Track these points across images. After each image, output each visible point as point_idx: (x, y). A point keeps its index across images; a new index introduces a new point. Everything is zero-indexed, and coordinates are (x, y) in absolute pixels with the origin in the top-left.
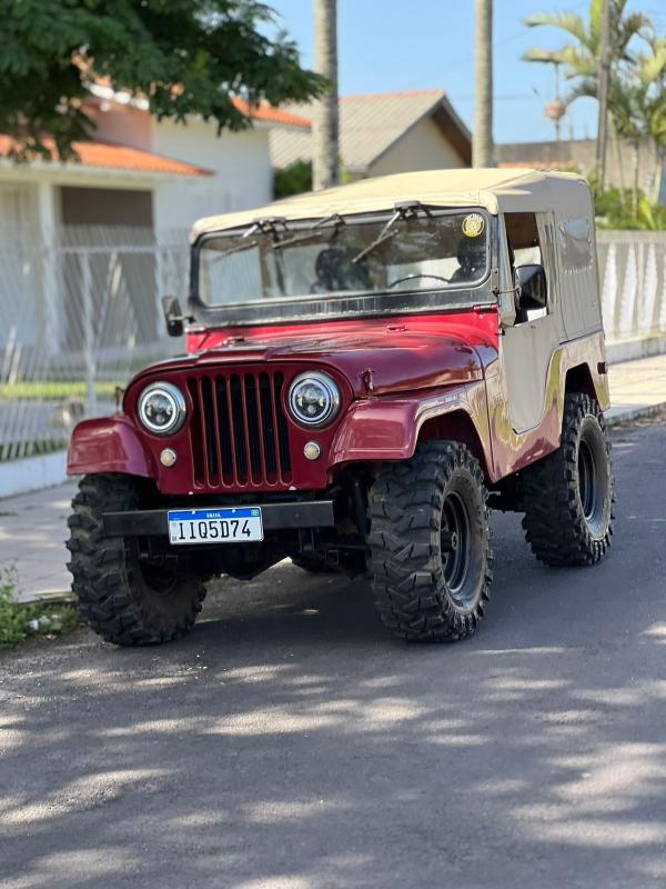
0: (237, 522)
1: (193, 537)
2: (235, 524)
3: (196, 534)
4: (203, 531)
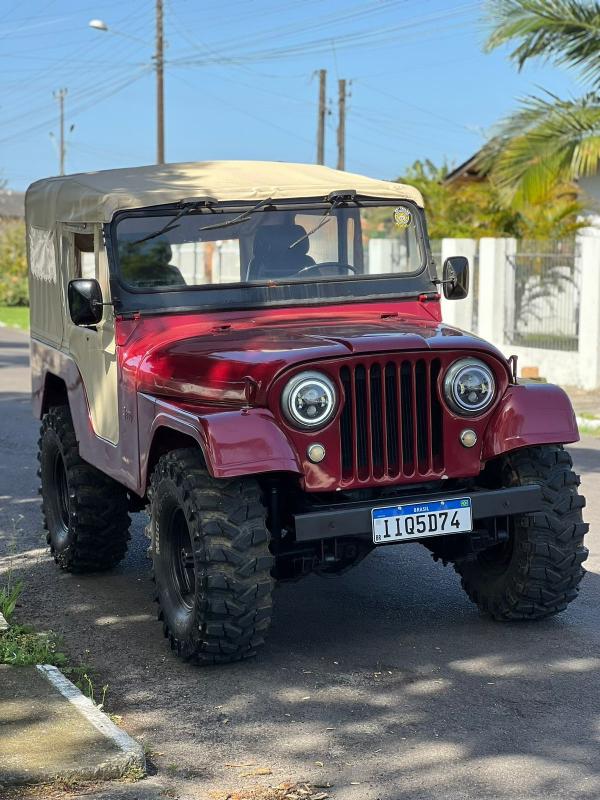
0: (446, 514)
1: (399, 534)
2: (443, 517)
3: (403, 530)
4: (410, 526)
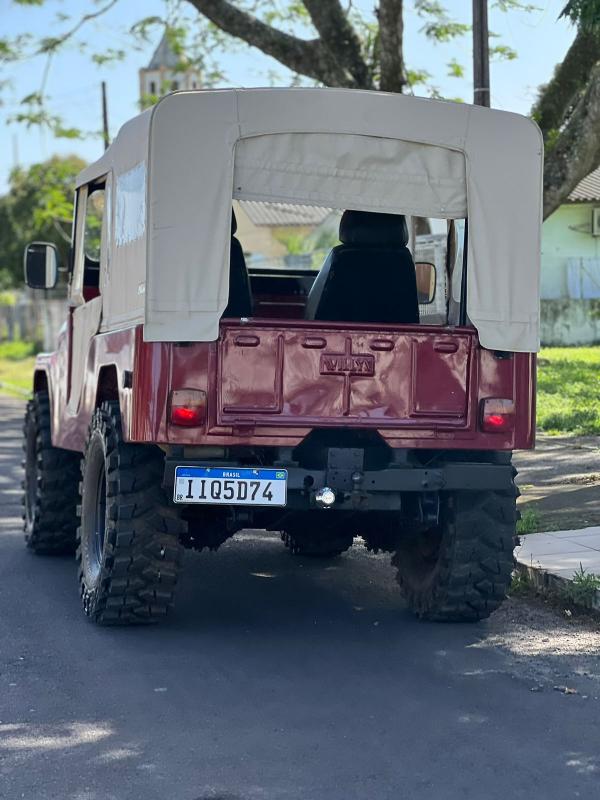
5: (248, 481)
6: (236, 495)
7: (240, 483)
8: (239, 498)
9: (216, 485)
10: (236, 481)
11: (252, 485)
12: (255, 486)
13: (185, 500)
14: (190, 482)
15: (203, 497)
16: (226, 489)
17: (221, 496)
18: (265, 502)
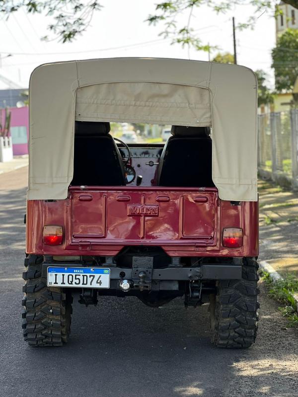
5: (88, 275)
6: (81, 282)
7: (83, 276)
8: (83, 284)
9: (70, 277)
10: (81, 274)
11: (90, 276)
12: (92, 277)
13: (53, 285)
14: (56, 275)
15: (63, 283)
16: (76, 279)
17: (73, 283)
18: (98, 286)
